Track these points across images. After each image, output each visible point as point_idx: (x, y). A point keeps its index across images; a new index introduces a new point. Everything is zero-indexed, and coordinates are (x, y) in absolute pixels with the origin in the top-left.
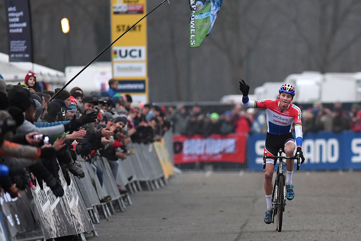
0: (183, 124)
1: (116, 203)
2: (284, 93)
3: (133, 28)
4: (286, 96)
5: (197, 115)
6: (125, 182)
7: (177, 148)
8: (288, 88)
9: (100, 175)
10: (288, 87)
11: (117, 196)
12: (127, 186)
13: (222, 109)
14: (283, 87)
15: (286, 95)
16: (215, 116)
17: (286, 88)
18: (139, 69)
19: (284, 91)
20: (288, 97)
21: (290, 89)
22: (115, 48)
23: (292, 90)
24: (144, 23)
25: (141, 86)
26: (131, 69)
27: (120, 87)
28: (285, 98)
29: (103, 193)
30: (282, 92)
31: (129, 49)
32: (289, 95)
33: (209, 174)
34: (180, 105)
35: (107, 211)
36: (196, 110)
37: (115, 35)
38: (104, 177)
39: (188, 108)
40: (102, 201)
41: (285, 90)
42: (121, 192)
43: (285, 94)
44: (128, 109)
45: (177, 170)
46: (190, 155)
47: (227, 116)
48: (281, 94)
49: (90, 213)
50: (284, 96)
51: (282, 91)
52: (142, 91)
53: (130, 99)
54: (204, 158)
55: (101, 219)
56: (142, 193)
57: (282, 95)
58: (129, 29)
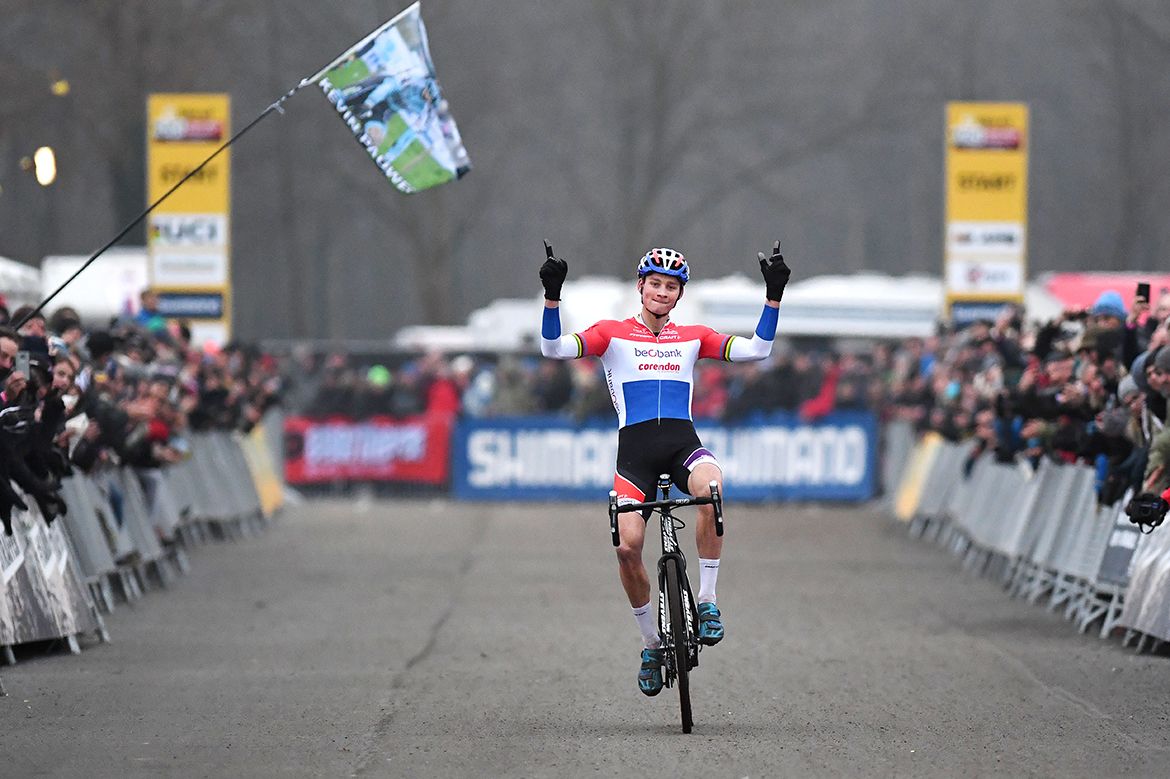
0: (307, 391)
1: (153, 568)
2: (656, 276)
3: (196, 173)
4: (663, 286)
5: (338, 372)
6: (172, 519)
7: (293, 448)
8: (668, 261)
9: (116, 503)
10: (668, 258)
11: (153, 551)
12: (178, 532)
13: (395, 361)
14: (653, 260)
15: (665, 280)
16: (379, 377)
17: (661, 259)
18: (209, 267)
19: (656, 269)
20: (669, 287)
21: (675, 262)
22: (157, 217)
23: (681, 265)
24: (222, 162)
25: (211, 306)
26: (192, 267)
27: (165, 306)
28: (662, 291)
29: (125, 546)
30: (651, 273)
31: (189, 220)
32: (672, 280)
33: (363, 506)
34: (301, 350)
35: (131, 587)
36: (336, 361)
37: (156, 188)
38: (126, 509)
39: (319, 358)
40: (119, 563)
41: (658, 265)
42: (165, 543)
43: (659, 278)
44: (183, 357)
45: (291, 498)
46: (321, 464)
47: (408, 376)
48: (648, 280)
49: (94, 589)
50: (657, 285)
51: (649, 269)
52: (215, 316)
53: (186, 334)
54: (355, 472)
55: (116, 602)
56: (212, 546)
57: (651, 283)
58: (188, 176)
